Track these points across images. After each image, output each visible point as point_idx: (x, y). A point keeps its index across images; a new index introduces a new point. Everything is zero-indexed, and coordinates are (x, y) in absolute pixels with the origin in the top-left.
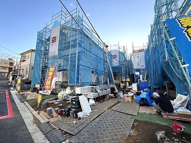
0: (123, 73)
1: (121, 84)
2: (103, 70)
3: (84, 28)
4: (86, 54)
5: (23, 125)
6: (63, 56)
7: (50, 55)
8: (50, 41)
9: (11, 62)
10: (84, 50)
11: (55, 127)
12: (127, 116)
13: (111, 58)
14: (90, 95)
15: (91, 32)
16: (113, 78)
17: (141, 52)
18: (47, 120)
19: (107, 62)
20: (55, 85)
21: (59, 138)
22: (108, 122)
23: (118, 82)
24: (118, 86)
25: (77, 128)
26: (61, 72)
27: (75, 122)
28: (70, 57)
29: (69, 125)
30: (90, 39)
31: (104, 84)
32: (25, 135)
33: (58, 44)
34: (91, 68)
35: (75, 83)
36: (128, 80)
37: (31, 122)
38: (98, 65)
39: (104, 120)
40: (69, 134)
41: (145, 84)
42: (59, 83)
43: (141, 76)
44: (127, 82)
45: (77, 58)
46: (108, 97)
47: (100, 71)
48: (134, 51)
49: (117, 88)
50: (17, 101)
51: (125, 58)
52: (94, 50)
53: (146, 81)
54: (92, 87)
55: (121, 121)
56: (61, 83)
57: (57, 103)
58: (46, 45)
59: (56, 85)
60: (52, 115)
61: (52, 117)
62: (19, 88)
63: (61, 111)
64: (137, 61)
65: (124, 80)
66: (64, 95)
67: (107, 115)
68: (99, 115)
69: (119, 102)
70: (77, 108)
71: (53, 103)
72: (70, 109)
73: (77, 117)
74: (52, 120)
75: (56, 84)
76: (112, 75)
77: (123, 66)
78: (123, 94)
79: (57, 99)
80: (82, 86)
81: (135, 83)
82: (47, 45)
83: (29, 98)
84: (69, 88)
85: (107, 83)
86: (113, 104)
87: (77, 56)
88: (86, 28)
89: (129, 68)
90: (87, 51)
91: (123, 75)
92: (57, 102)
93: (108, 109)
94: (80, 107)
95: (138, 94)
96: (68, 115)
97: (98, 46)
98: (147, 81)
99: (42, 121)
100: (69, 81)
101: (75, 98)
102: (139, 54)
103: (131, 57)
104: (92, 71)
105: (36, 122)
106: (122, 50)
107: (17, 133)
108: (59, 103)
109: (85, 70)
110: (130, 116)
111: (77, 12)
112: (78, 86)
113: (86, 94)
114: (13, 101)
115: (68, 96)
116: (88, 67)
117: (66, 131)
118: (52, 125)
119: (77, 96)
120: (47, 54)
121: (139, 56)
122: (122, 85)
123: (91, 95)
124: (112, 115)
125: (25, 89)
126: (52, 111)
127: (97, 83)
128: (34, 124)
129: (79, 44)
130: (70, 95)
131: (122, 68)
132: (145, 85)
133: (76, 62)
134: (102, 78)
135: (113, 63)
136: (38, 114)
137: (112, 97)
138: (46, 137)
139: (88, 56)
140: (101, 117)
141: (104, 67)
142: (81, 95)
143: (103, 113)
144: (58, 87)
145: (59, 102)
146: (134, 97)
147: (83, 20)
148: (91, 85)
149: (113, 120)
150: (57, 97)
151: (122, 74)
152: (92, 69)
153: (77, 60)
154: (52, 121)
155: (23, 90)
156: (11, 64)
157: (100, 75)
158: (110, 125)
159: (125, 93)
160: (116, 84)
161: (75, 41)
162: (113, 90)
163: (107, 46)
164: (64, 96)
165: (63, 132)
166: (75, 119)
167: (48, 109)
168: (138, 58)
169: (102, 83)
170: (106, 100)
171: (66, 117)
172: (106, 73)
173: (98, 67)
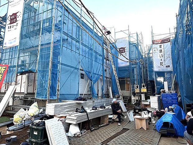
0: (135, 78)
1: (133, 98)
2: (101, 73)
4: (71, 44)
6: (30, 48)
8: (8, 20)
10: (66, 37)
14: (71, 118)
16: (119, 87)
17: (165, 43)
19: (108, 60)
23: (126, 93)
24: (127, 101)
26: (25, 76)
28: (39, 49)
30: (78, 19)
31: (102, 97)
33: (20, 26)
34: (78, 69)
35: (48, 96)
36: (144, 90)
38: (92, 64)
41: (171, 97)
42: (20, 96)
43: (166, 84)
44: (143, 93)
45: (52, 50)
46: (106, 121)
47: (96, 74)
49: (125, 105)
51: (139, 53)
52: (86, 38)
53: (173, 92)
54: (78, 102)
56: (23, 96)
57: (8, 133)
59: (13, 99)
64: (159, 58)
65: (137, 91)
66: (24, 117)
69: (125, 130)
75: (14, 97)
76: (117, 81)
77: (135, 66)
78: (134, 115)
79: (12, 124)
80: (60, 100)
82: (1, 27)
84: (35, 104)
85: (108, 96)
89: (147, 70)
90: (73, 39)
91: (136, 82)
92: (9, 131)
95: (159, 115)
97: (91, 31)
98: (176, 92)
100: (36, 92)
102: (162, 46)
103: (150, 51)
104: (82, 74)
106: (133, 40)
108: (13, 132)
109: (67, 71)
112: (51, 101)
113: (65, 115)
115: (33, 119)
116: (73, 67)
119: (43, 120)
123: (73, 118)
127: (91, 95)
130: (36, 117)
131: (135, 70)
132: (173, 99)
134: (99, 88)
135: (119, 61)
139: (74, 49)
141: (103, 67)
144: (18, 102)
145: (14, 130)
146: (152, 120)
148: (77, 99)
151: (134, 80)
152: (80, 70)
157: (97, 80)
159: (138, 113)
160: (124, 97)
161: (50, 20)
163: (109, 33)
164: (24, 119)
168: (161, 54)
169: (100, 95)
170: (102, 126)
172: (107, 78)
173: (92, 67)
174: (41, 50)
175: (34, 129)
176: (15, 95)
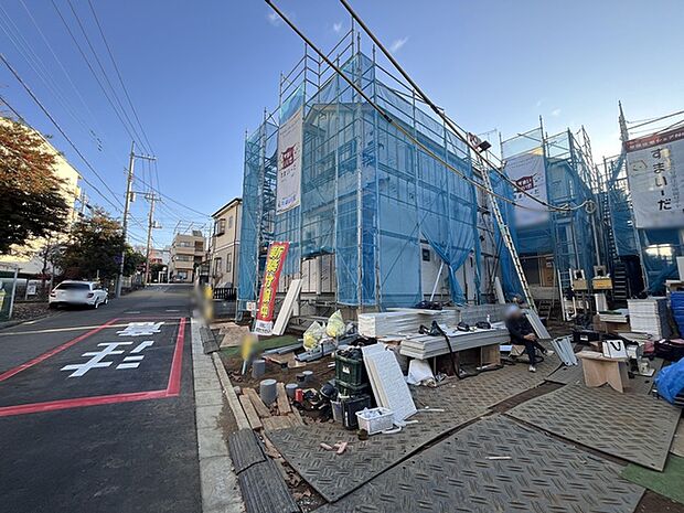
0: (571, 251)
1: (565, 304)
2: (469, 245)
3: (380, 91)
4: (396, 189)
5: (190, 427)
6: (319, 207)
7: (282, 206)
8: (279, 163)
9: (199, 239)
10: (386, 175)
11: (272, 451)
12: (591, 463)
13: (508, 193)
14: (411, 345)
15: (411, 101)
16: (522, 277)
17: (674, 139)
18: (256, 422)
19: (488, 213)
20: (296, 303)
21: (273, 500)
22: (487, 476)
23: (545, 292)
24: (550, 312)
25: (344, 472)
26: (314, 262)
27: (342, 446)
28: (336, 206)
29: (320, 456)
30: (409, 131)
31: (478, 302)
32: (185, 460)
33: (300, 168)
34: (416, 240)
35: (359, 298)
36: (604, 282)
37: (212, 422)
38: (446, 226)
39: (466, 463)
40: (313, 490)
42: (310, 298)
44: (598, 291)
45: (359, 206)
46: (495, 360)
47: (458, 248)
48: (628, 146)
49: (544, 322)
50: (198, 348)
51: (580, 184)
52: (429, 169)
54: (422, 311)
55: (559, 484)
56: (314, 298)
57: (297, 365)
58: (267, 179)
59: (299, 304)
60: (277, 407)
61: (274, 412)
62: (209, 311)
63: (306, 397)
64: (653, 188)
65: (580, 285)
66: (321, 338)
67: (483, 438)
68: (447, 434)
69: (550, 385)
70: (358, 393)
71: (285, 365)
72: (332, 394)
73: (357, 427)
74: (271, 424)
75: (300, 301)
76: (516, 262)
77: (569, 220)
78: (576, 350)
79: (301, 350)
80: (383, 308)
81: (644, 296)
82: (271, 177)
83: (227, 342)
84: (337, 314)
85: (492, 299)
86: (517, 391)
87: (360, 199)
88: (389, 93)
89: (608, 229)
90: (399, 175)
91: (572, 262)
92: (299, 360)
93: (493, 410)
94: (369, 390)
95: (667, 353)
96: (326, 414)
97: (442, 151)
99: (243, 424)
100: (337, 291)
101: (348, 354)
103: (616, 173)
104: (424, 251)
105: (227, 422)
106: (559, 152)
107: (168, 452)
108: (304, 364)
109: (393, 247)
110: (612, 465)
111: (353, 43)
112: (366, 310)
113: (397, 339)
114: (188, 348)
115: (336, 342)
116: (405, 237)
117: (305, 476)
118: (268, 442)
119: (358, 347)
120: (272, 204)
121: (667, 164)
122: (569, 307)
123: (415, 346)
124: (511, 446)
125: (225, 316)
126: (275, 392)
127: (450, 296)
128: (219, 427)
129: (364, 155)
130: (342, 339)
131: (568, 230)
133: (356, 220)
134: (467, 279)
135: (518, 211)
136: (238, 395)
137: (514, 360)
138: (239, 482)
139: (404, 197)
140: (454, 446)
141: (475, 232)
142: (373, 341)
143: (466, 425)
144: (307, 310)
145: (306, 361)
146: (643, 365)
147: (374, 65)
148: (419, 306)
149: (514, 469)
150: (299, 346)
151: (567, 258)
152: (422, 241)
153: (359, 212)
154: (271, 428)
155: (220, 317)
156: (199, 245)
157: (461, 262)
158: (492, 490)
159: (587, 344)
160: (537, 302)
161: (352, 145)
162: (518, 328)
163: (485, 146)
164: (321, 342)
165: (296, 477)
166: (346, 434)
167: (263, 383)
168: (660, 176)
169: (471, 296)
170: (485, 370)
171: (318, 421)
172: (487, 256)
173: (447, 233)
174: (340, 207)
175: (344, 362)
176: (302, 298)
